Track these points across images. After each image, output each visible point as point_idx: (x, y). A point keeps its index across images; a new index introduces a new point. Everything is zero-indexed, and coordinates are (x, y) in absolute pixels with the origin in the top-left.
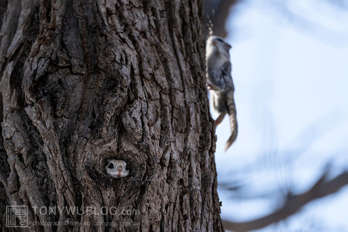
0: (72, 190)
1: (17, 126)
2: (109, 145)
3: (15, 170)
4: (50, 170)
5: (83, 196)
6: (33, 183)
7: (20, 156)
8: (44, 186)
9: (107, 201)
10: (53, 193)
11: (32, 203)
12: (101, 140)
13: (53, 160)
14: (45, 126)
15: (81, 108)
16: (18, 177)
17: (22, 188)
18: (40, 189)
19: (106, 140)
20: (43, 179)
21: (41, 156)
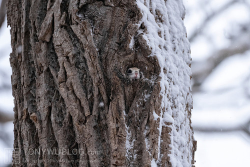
0: (104, 84)
1: (65, 38)
2: (129, 56)
3: (64, 68)
4: (89, 70)
5: (112, 89)
6: (77, 77)
7: (67, 57)
8: (84, 80)
9: (128, 94)
10: (91, 85)
11: (76, 91)
12: (125, 52)
13: (92, 63)
14: (87, 39)
15: (110, 29)
16: (65, 73)
17: (68, 81)
18: (81, 82)
19: (128, 53)
20: (83, 75)
21: (82, 59)
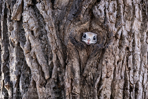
0: (61, 51)
1: (31, 15)
2: (84, 25)
3: (29, 40)
4: (49, 39)
5: (67, 54)
6: (39, 47)
7: (32, 32)
8: (46, 49)
9: (82, 58)
10: (51, 53)
11: (38, 59)
12: (80, 22)
13: (51, 33)
14: (47, 14)
15: (69, 4)
16: (30, 44)
17: (32, 51)
18: (43, 51)
19: (83, 22)
20: (45, 45)
21: (44, 32)
